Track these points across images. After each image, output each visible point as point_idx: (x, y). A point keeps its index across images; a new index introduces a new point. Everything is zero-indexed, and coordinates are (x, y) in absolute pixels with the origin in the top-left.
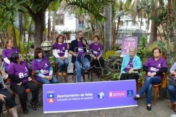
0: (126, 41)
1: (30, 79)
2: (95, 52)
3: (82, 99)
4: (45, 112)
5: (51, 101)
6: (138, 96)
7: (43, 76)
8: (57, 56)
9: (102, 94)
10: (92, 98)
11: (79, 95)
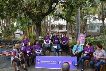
0: (80, 36)
1: (31, 53)
2: (64, 41)
3: (51, 63)
4: (36, 67)
5: (39, 63)
6: (76, 65)
7: (37, 52)
8: (45, 43)
9: (60, 62)
10: (56, 63)
11: (50, 62)
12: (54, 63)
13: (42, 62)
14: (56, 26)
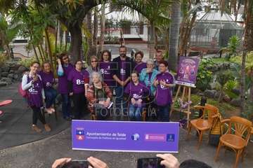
0: (184, 63)
3: (114, 138)
4: (73, 149)
5: (80, 137)
10: (125, 139)
11: (110, 135)
12: (121, 137)
13: (88, 136)
14: (115, 23)
